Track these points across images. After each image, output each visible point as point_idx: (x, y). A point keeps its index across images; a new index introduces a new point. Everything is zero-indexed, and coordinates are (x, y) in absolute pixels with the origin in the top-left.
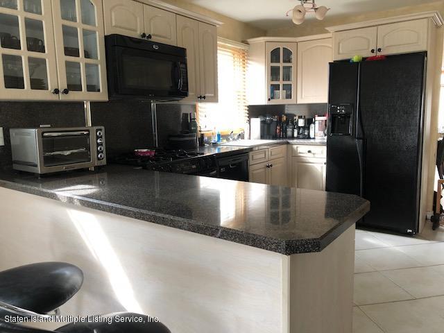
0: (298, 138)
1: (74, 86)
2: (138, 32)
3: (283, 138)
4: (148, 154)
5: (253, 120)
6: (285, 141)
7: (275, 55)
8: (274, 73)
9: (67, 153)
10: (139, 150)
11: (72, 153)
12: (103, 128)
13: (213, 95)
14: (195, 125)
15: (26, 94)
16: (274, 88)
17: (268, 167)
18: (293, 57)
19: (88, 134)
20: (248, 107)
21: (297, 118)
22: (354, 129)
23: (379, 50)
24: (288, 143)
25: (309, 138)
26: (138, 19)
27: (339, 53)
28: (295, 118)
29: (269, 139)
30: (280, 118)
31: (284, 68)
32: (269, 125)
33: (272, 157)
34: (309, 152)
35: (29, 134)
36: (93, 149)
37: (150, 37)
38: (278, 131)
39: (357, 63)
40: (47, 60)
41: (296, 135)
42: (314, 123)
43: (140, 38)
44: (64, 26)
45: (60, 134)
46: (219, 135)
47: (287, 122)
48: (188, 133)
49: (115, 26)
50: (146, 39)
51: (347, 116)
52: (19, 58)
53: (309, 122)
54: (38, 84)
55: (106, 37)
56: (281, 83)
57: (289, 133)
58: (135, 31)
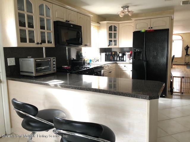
0: (119, 61)
1: (43, 41)
2: (65, 20)
3: (113, 61)
4: (68, 68)
5: (102, 54)
6: (115, 62)
7: (110, 28)
8: (110, 35)
9: (43, 68)
10: (64, 66)
11: (45, 68)
12: (55, 58)
13: (89, 44)
14: (82, 56)
15: (28, 44)
16: (110, 41)
17: (110, 72)
18: (117, 29)
19: (50, 60)
20: (100, 49)
21: (119, 53)
22: (143, 57)
23: (152, 28)
24: (116, 63)
25: (123, 61)
26: (65, 15)
27: (136, 28)
28: (117, 53)
29: (108, 61)
30: (112, 53)
31: (114, 33)
32: (108, 56)
33: (111, 69)
34: (125, 66)
35: (30, 60)
36: (52, 66)
37: (69, 21)
38: (111, 58)
39: (144, 32)
40: (34, 31)
41: (118, 60)
42: (126, 55)
43: (65, 22)
44: (40, 18)
45: (40, 60)
46: (90, 60)
47: (115, 55)
48: (79, 59)
49: (57, 17)
50: (67, 22)
51: (140, 52)
52: (25, 31)
53: (124, 54)
54: (32, 41)
55: (54, 22)
56: (113, 39)
57: (116, 59)
58: (64, 19)
